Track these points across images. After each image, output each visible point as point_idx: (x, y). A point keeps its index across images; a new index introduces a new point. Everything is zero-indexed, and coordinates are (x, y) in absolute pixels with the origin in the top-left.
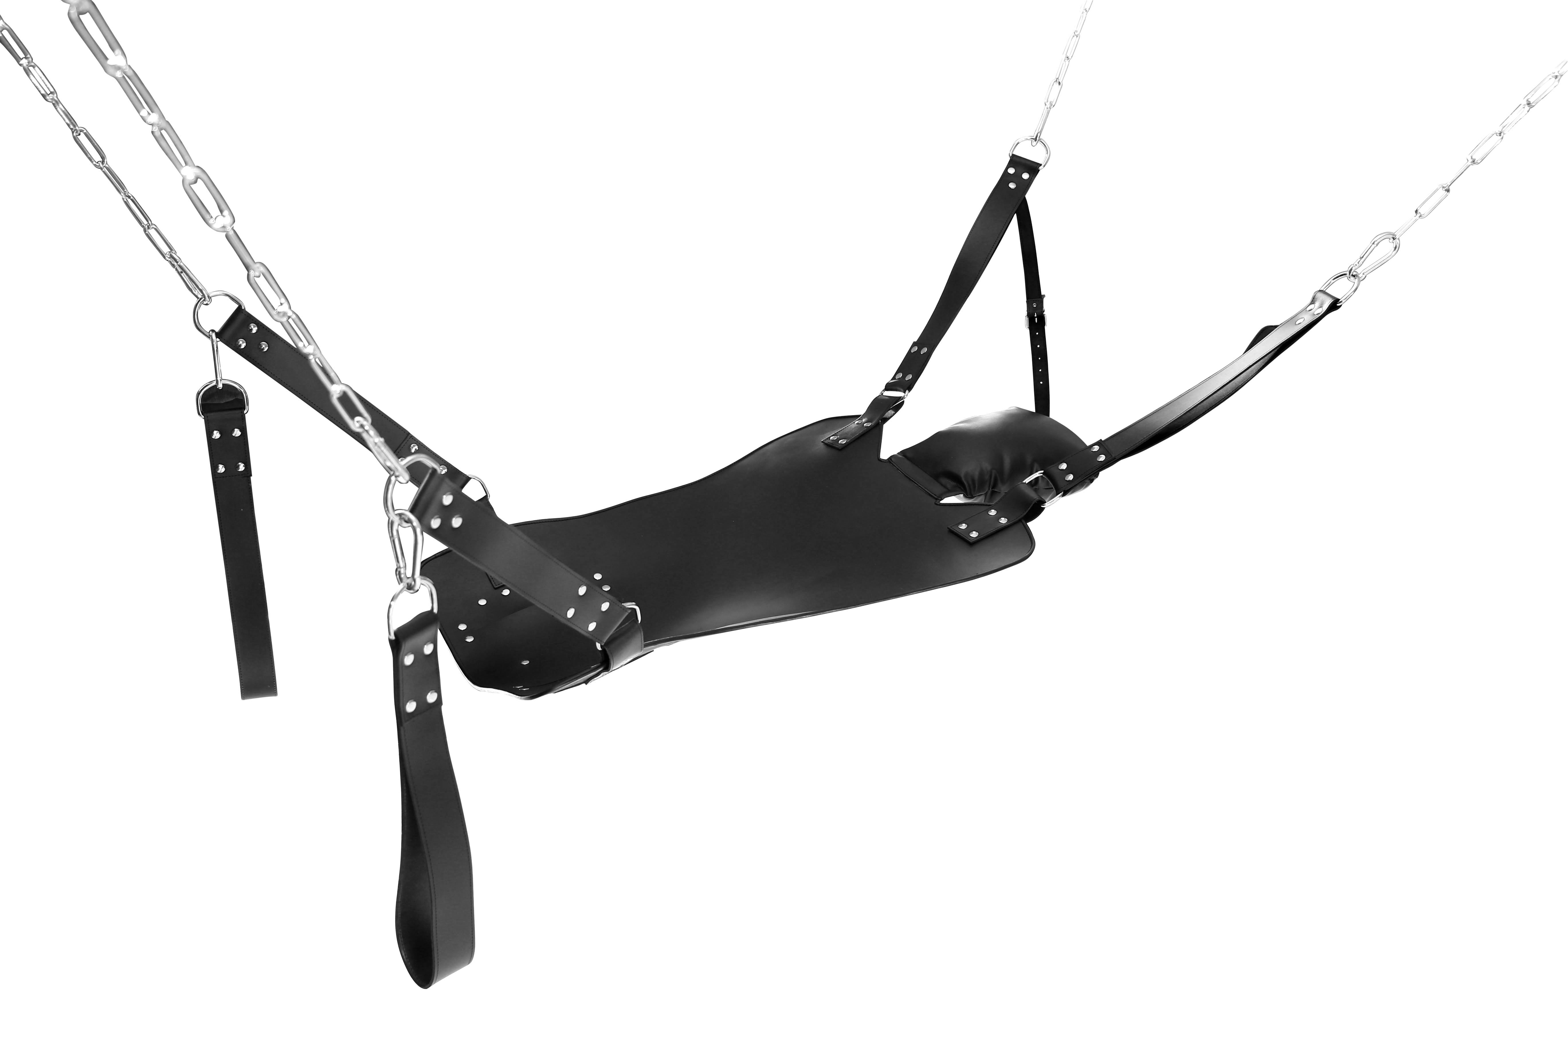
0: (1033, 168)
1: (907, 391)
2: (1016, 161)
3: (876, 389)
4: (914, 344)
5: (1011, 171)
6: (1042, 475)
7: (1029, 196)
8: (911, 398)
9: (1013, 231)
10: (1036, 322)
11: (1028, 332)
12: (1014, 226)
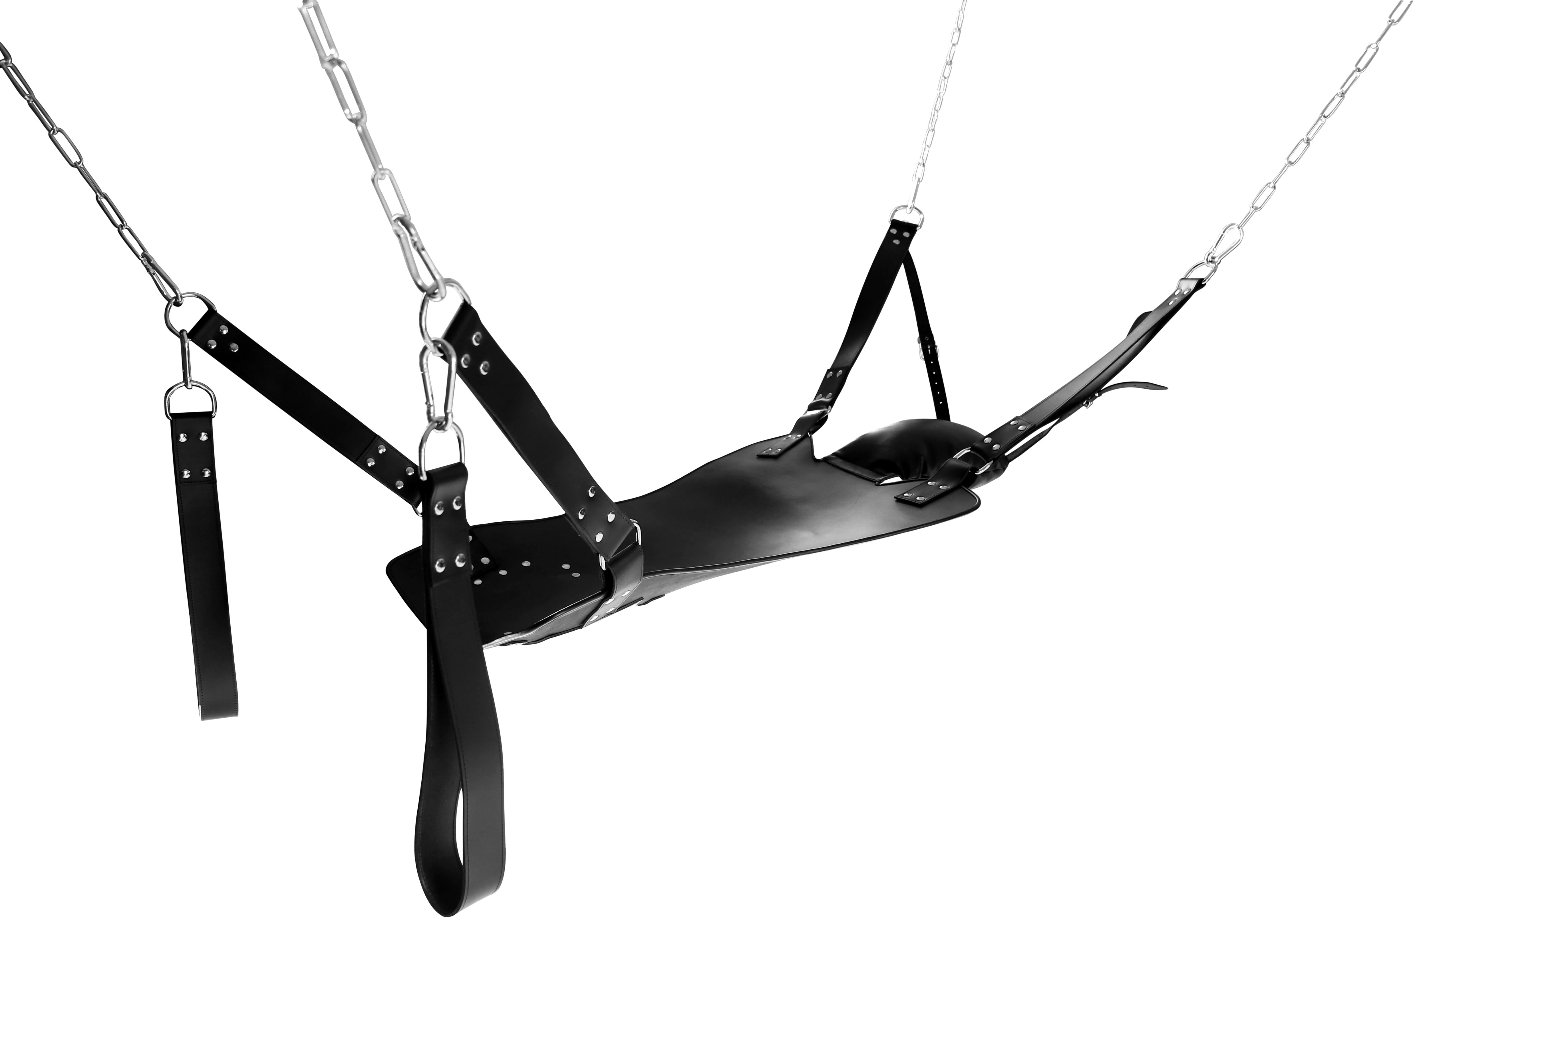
0: (912, 229)
1: (830, 407)
2: (895, 224)
3: (800, 410)
4: (828, 371)
5: (894, 231)
6: (970, 451)
7: (911, 249)
8: (834, 414)
9: (901, 276)
10: (930, 353)
11: (924, 362)
12: (902, 272)
